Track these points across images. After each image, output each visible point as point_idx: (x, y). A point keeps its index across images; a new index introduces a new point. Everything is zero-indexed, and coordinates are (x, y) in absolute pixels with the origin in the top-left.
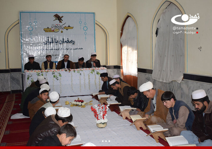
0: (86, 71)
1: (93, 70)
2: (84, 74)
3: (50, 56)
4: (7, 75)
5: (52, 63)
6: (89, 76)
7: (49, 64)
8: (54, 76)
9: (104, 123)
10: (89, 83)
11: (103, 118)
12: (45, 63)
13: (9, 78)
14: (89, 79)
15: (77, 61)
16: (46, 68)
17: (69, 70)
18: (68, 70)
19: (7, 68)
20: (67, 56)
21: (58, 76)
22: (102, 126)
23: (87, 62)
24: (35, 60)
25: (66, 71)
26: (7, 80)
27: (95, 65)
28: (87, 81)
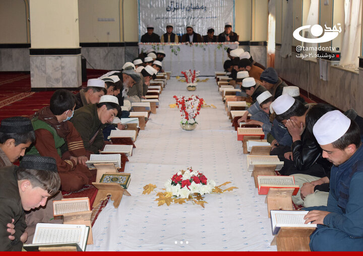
0: (212, 46)
1: (221, 45)
2: (209, 49)
3: (171, 27)
4: (121, 50)
5: (173, 36)
6: (215, 52)
7: (169, 37)
8: (172, 51)
9: (193, 87)
10: (215, 62)
11: (193, 82)
12: (166, 36)
13: (123, 53)
14: (215, 55)
15: (205, 33)
16: (166, 41)
17: (191, 44)
18: (189, 44)
19: (122, 41)
20: (190, 29)
21: (176, 51)
22: (191, 89)
23: (221, 35)
24: (155, 31)
25: (187, 44)
26: (121, 56)
27: (229, 39)
28: (213, 59)
